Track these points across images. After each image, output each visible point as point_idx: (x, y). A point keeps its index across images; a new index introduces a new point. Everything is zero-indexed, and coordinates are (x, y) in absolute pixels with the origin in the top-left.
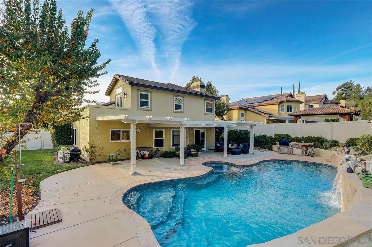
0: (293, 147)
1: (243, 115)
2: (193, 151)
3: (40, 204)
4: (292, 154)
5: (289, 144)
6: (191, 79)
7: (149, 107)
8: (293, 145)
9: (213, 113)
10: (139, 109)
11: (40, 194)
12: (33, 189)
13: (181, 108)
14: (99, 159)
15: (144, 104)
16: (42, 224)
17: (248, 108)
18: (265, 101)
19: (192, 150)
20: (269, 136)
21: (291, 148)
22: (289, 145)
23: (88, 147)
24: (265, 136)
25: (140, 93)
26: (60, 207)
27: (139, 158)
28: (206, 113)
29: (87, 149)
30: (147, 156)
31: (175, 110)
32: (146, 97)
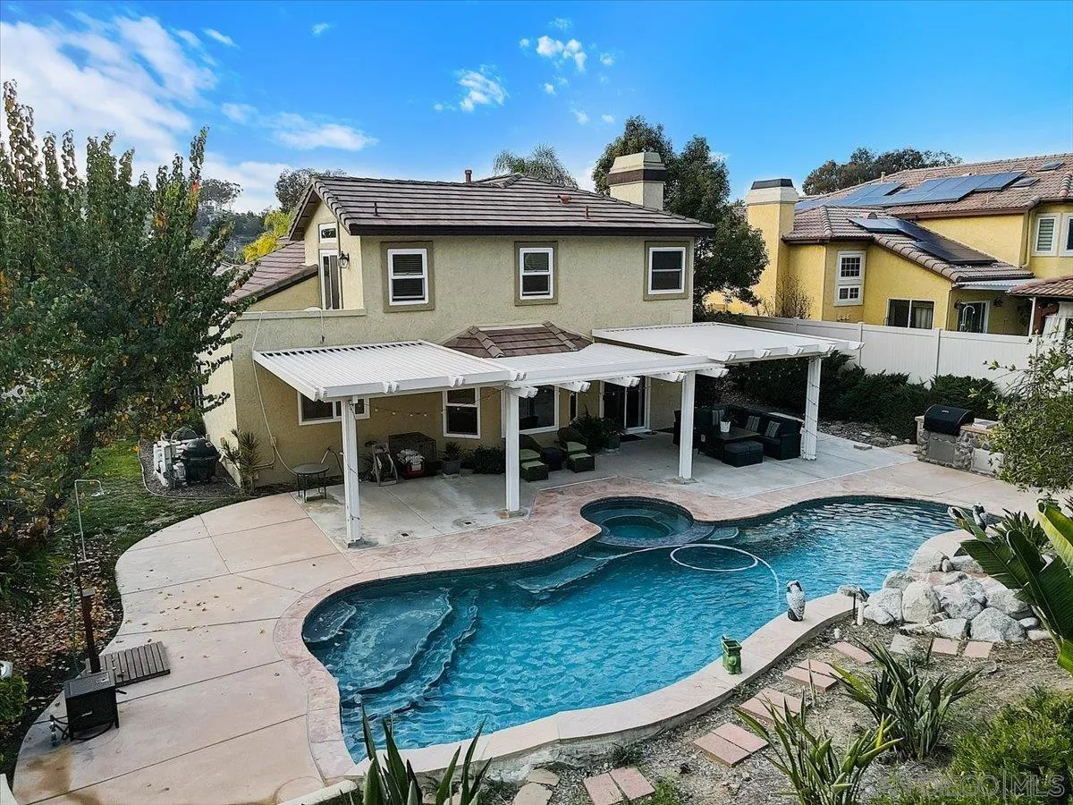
0: (973, 442)
1: (850, 268)
2: (576, 449)
3: (124, 628)
4: (967, 468)
5: (959, 430)
6: (621, 132)
7: (427, 297)
8: (975, 435)
9: (682, 291)
10: (389, 310)
11: (120, 600)
12: (104, 586)
13: (546, 288)
14: (269, 479)
15: (407, 289)
16: (133, 676)
17: (877, 236)
18: (973, 192)
19: (573, 446)
20: (914, 380)
21: (965, 444)
22: (958, 435)
23: (234, 444)
24: (900, 379)
25: (391, 252)
26: (164, 638)
27: (392, 477)
28: (651, 292)
29: (231, 451)
30: (417, 467)
31: (522, 298)
32: (413, 263)
